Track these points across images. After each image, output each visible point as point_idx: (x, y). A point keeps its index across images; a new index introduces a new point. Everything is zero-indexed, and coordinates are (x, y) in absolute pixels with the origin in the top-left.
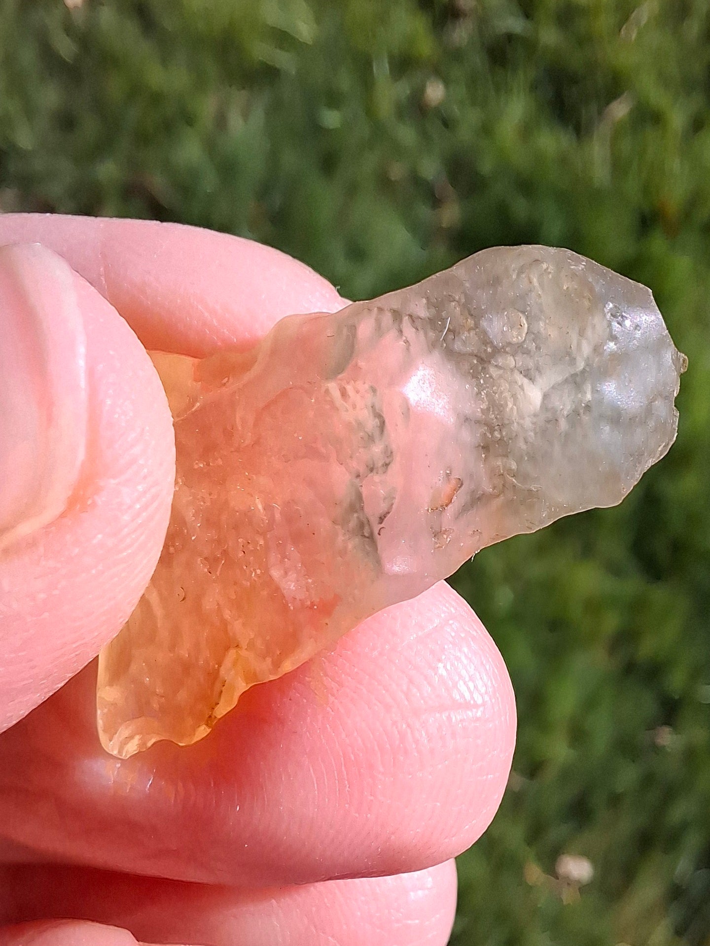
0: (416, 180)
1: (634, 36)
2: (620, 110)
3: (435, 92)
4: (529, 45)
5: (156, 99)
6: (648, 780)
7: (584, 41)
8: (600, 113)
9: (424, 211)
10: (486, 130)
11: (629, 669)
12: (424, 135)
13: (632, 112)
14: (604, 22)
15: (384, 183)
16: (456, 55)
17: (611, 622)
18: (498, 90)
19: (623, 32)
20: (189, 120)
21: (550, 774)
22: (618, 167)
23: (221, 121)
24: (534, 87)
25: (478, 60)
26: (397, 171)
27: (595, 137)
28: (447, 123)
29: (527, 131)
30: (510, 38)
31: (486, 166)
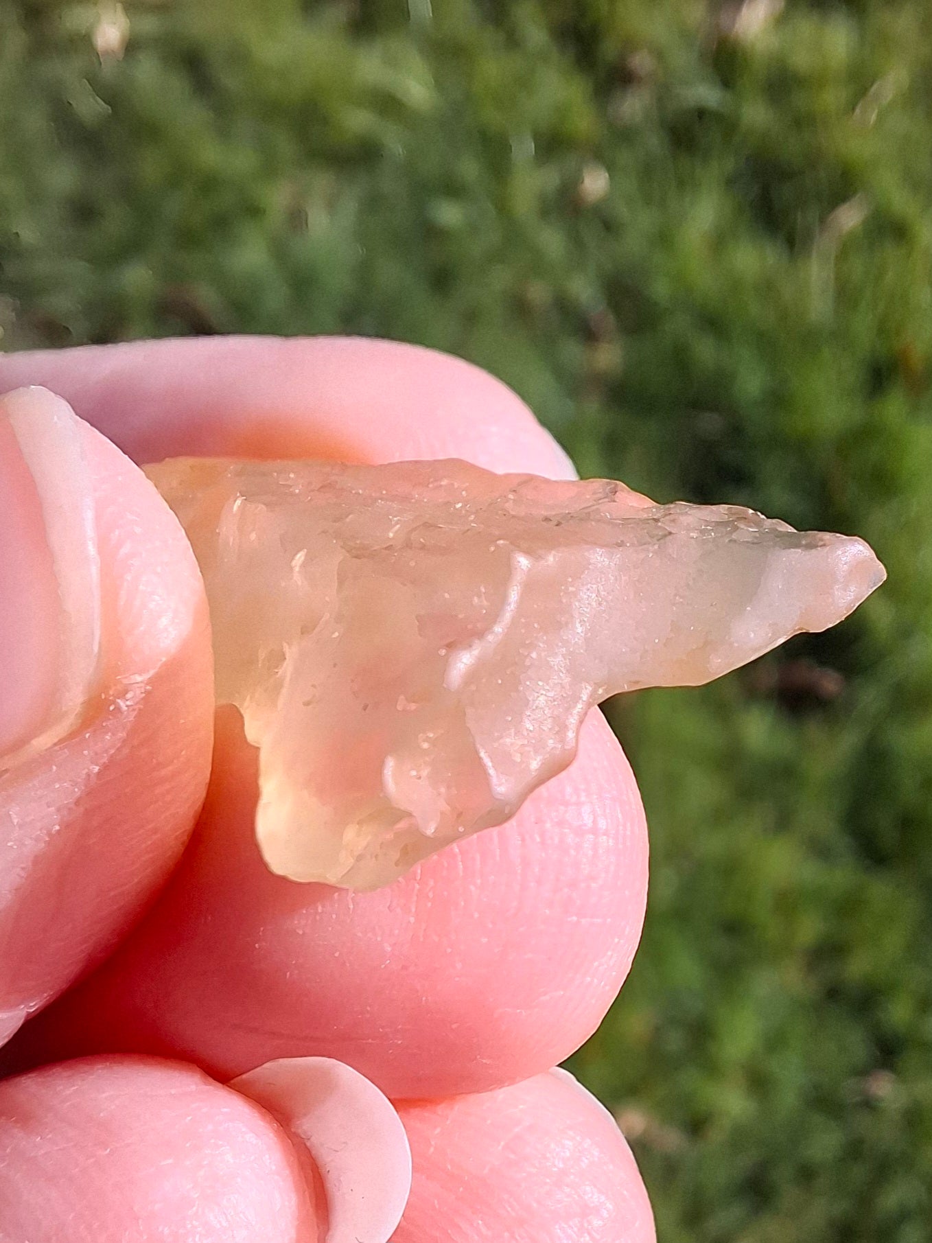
0: (564, 306)
1: (874, 117)
2: (850, 218)
3: (595, 183)
4: (727, 124)
5: (209, 184)
6: (854, 1150)
7: (802, 122)
8: (822, 220)
9: (572, 351)
10: (664, 239)
11: (833, 993)
12: (576, 242)
13: (865, 222)
14: (831, 98)
15: (519, 308)
16: (623, 135)
17: (809, 929)
18: (681, 184)
19: (858, 111)
20: (254, 211)
21: (717, 1136)
22: (845, 295)
23: (297, 219)
24: (730, 182)
25: (654, 142)
26: (538, 293)
27: (814, 255)
28: (609, 226)
29: (719, 242)
30: (701, 113)
31: (661, 290)
